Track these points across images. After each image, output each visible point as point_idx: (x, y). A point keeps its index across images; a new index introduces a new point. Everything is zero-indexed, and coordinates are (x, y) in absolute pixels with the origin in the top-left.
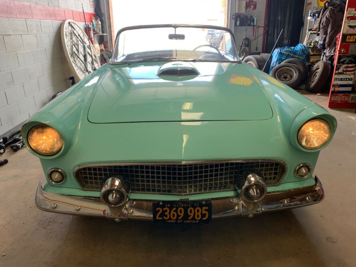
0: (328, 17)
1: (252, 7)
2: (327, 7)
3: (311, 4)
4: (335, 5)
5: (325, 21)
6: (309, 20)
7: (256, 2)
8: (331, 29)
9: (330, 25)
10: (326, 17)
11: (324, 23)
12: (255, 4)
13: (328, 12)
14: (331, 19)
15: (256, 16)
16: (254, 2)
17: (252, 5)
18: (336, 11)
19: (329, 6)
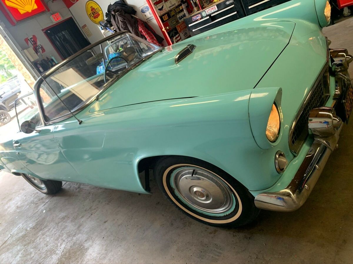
0: (122, 20)
1: (40, 50)
2: (114, 15)
3: (86, 26)
4: (119, 10)
5: (122, 25)
6: (104, 33)
7: (40, 44)
8: (131, 27)
9: (128, 25)
10: (121, 21)
11: (123, 26)
12: (41, 47)
13: (118, 17)
14: (126, 21)
15: (52, 56)
16: (39, 45)
17: (39, 49)
18: (123, 14)
19: (115, 13)
